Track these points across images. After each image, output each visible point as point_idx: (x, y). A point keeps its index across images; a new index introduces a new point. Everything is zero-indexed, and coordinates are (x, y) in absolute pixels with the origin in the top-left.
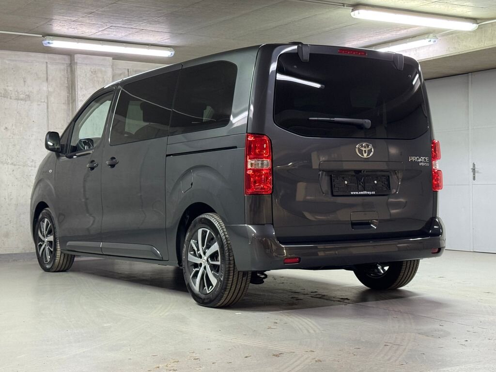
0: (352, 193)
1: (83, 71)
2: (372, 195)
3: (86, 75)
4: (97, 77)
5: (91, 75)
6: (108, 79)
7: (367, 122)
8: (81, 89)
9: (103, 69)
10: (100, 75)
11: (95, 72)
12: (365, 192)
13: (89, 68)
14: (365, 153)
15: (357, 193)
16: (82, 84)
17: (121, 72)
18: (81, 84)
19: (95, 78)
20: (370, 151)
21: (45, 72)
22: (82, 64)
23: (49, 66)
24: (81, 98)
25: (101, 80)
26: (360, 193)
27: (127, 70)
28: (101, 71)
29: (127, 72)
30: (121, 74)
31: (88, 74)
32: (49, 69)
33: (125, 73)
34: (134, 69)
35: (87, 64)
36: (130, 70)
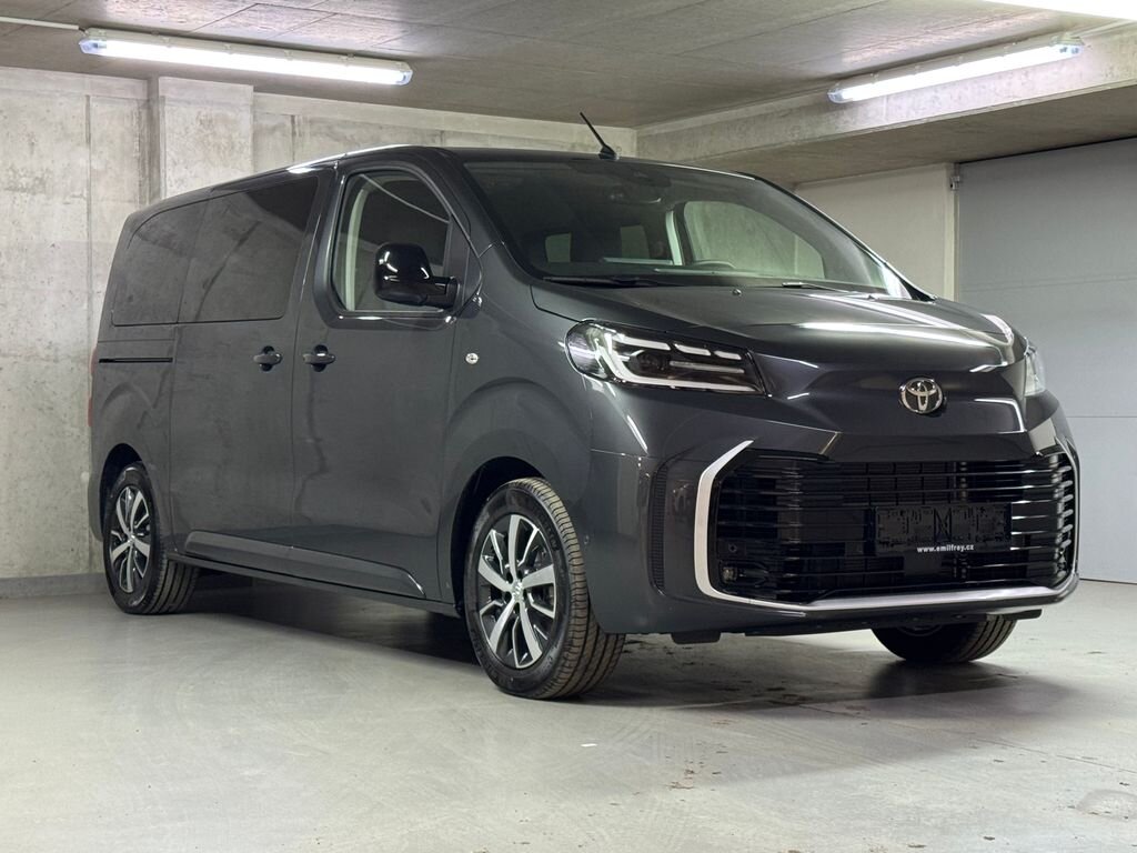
1: (181, 120)
3: (186, 129)
4: (214, 134)
5: (200, 130)
8: (175, 164)
9: (231, 115)
10: (221, 130)
11: (210, 121)
13: (193, 111)
17: (274, 124)
18: (172, 153)
19: (210, 138)
21: (84, 122)
22: (177, 100)
23: (93, 105)
25: (224, 142)
27: (290, 119)
28: (226, 121)
29: (289, 124)
30: (274, 129)
31: (191, 127)
32: (92, 114)
33: (284, 125)
34: (309, 117)
35: (189, 103)
36: (296, 119)
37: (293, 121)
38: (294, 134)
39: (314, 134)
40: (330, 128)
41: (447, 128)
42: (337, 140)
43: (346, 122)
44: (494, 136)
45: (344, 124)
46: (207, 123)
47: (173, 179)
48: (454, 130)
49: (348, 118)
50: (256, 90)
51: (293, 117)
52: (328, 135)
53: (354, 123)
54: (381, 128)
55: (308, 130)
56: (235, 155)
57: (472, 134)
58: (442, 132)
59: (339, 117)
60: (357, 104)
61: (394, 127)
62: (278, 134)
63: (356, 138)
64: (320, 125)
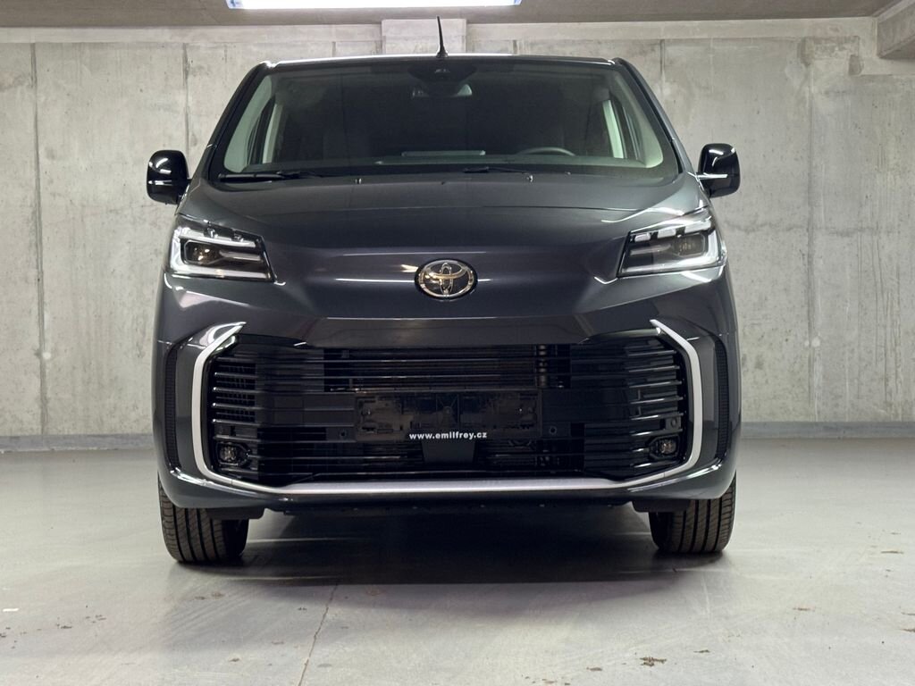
23: (339, 49)
27: (512, 44)
29: (511, 48)
33: (507, 49)
34: (530, 41)
36: (518, 44)
37: (515, 45)
41: (668, 37)
43: (565, 41)
44: (716, 40)
48: (675, 37)
49: (568, 38)
50: (468, 22)
51: (515, 42)
53: (573, 41)
54: (599, 43)
57: (693, 40)
58: (662, 41)
59: (559, 37)
61: (613, 41)
64: (541, 46)
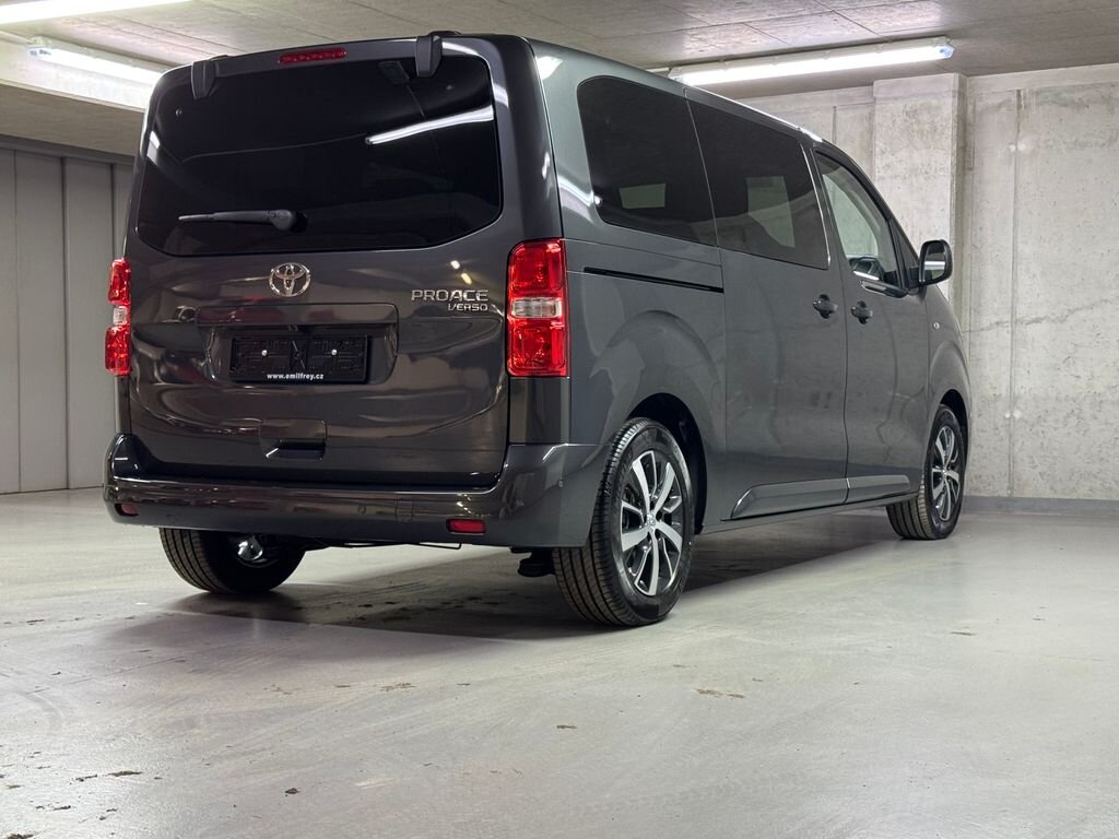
0: (269, 376)
1: (888, 115)
2: (316, 382)
3: (894, 122)
4: (918, 122)
5: (905, 121)
6: (944, 124)
7: (284, 216)
8: (883, 153)
9: (934, 102)
10: (925, 117)
11: (916, 111)
12: (301, 376)
13: (900, 105)
14: (289, 285)
15: (281, 376)
16: (885, 144)
17: (1000, 101)
18: (881, 144)
19: (915, 127)
20: (300, 282)
21: (831, 129)
22: (886, 99)
23: (838, 113)
24: (882, 174)
25: (927, 127)
26: (287, 376)
27: (1015, 94)
28: (929, 108)
29: (1014, 99)
30: (1000, 106)
31: (898, 120)
32: (838, 120)
33: (1010, 100)
34: (1035, 89)
35: (896, 99)
37: (1019, 95)
38: (1019, 107)
39: (1038, 105)
40: (1057, 95)
42: (1065, 105)
43: (1074, 87)
45: (1074, 89)
46: (913, 114)
47: (880, 166)
49: (1077, 83)
51: (1019, 91)
52: (1054, 102)
54: (1113, 86)
55: (1034, 101)
56: (937, 137)
59: (1067, 83)
60: (1087, 67)
62: (1003, 109)
63: (1085, 100)
64: (1047, 94)
